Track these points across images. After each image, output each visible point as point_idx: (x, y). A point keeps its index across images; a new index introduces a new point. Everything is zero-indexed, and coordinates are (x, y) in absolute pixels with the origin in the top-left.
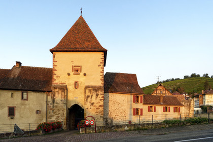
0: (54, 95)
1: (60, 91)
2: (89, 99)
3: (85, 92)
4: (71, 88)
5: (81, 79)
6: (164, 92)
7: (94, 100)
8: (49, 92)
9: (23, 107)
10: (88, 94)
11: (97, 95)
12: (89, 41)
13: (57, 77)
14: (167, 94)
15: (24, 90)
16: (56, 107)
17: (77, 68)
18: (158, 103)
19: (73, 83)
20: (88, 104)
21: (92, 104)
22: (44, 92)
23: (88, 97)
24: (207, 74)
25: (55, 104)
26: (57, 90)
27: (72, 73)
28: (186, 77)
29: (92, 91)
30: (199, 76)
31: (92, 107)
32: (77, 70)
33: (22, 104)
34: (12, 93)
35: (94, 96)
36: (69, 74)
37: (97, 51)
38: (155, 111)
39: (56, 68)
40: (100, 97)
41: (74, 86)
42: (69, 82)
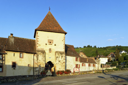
0: (38, 56)
1: (41, 54)
2: (58, 59)
3: (56, 55)
4: (47, 52)
5: (52, 47)
6: (83, 56)
7: (60, 59)
8: (35, 53)
9: (20, 62)
10: (57, 56)
11: (62, 56)
12: (56, 27)
13: (39, 45)
15: (21, 52)
16: (39, 62)
17: (50, 41)
18: (86, 62)
19: (48, 49)
20: (57, 62)
21: (60, 61)
22: (32, 53)
23: (57, 57)
25: (38, 61)
26: (40, 53)
27: (48, 44)
28: (85, 47)
29: (60, 54)
31: (59, 63)
33: (20, 60)
34: (14, 54)
35: (61, 57)
37: (62, 33)
39: (38, 40)
40: (64, 57)
41: (49, 51)
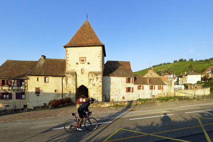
0: (67, 79)
1: (71, 76)
2: (92, 81)
3: (89, 76)
4: (79, 73)
5: (85, 66)
6: (153, 74)
7: (95, 82)
8: (64, 76)
9: (45, 87)
10: (91, 77)
11: (97, 78)
12: (92, 39)
13: (69, 65)
14: (156, 76)
15: (46, 76)
16: (69, 87)
17: (83, 59)
18: (145, 83)
19: (80, 69)
20: (91, 85)
21: (94, 85)
22: (60, 76)
23: (91, 79)
24: (192, 59)
25: (68, 85)
26: (69, 75)
27: (79, 63)
28: (175, 62)
29: (94, 75)
30: (185, 60)
31: (94, 87)
32: (83, 60)
33: (45, 86)
34: (38, 78)
35: (95, 79)
36: (77, 64)
37: (97, 46)
38: (143, 89)
39: (68, 59)
40: (100, 79)
41: (81, 72)
42: (78, 69)
